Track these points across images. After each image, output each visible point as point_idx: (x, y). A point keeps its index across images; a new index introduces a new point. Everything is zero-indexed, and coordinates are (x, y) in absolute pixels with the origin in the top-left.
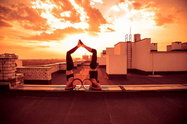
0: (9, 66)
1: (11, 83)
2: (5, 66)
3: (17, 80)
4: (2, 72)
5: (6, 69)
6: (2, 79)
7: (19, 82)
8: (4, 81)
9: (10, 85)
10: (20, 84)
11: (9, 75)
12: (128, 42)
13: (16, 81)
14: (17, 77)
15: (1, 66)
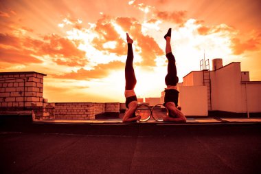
0: (34, 84)
1: (36, 112)
2: (27, 84)
3: (44, 110)
4: (23, 95)
5: (29, 89)
6: (22, 105)
7: (48, 114)
8: (25, 108)
9: (34, 115)
10: (49, 117)
11: (34, 99)
12: (204, 71)
13: (43, 112)
14: (45, 105)
15: (22, 84)
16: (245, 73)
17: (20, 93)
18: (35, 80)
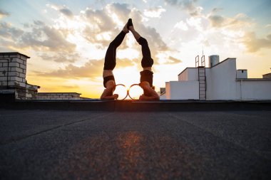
0: (18, 65)
1: (18, 92)
2: (11, 64)
3: (27, 91)
4: (6, 74)
5: (13, 69)
6: (5, 84)
7: (30, 96)
8: (8, 87)
9: (16, 94)
11: (17, 79)
12: (199, 67)
13: (25, 93)
14: (28, 87)
15: (5, 65)
16: (243, 71)
17: (4, 72)
18: (18, 60)
